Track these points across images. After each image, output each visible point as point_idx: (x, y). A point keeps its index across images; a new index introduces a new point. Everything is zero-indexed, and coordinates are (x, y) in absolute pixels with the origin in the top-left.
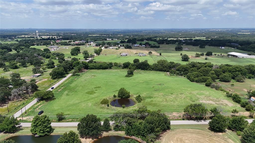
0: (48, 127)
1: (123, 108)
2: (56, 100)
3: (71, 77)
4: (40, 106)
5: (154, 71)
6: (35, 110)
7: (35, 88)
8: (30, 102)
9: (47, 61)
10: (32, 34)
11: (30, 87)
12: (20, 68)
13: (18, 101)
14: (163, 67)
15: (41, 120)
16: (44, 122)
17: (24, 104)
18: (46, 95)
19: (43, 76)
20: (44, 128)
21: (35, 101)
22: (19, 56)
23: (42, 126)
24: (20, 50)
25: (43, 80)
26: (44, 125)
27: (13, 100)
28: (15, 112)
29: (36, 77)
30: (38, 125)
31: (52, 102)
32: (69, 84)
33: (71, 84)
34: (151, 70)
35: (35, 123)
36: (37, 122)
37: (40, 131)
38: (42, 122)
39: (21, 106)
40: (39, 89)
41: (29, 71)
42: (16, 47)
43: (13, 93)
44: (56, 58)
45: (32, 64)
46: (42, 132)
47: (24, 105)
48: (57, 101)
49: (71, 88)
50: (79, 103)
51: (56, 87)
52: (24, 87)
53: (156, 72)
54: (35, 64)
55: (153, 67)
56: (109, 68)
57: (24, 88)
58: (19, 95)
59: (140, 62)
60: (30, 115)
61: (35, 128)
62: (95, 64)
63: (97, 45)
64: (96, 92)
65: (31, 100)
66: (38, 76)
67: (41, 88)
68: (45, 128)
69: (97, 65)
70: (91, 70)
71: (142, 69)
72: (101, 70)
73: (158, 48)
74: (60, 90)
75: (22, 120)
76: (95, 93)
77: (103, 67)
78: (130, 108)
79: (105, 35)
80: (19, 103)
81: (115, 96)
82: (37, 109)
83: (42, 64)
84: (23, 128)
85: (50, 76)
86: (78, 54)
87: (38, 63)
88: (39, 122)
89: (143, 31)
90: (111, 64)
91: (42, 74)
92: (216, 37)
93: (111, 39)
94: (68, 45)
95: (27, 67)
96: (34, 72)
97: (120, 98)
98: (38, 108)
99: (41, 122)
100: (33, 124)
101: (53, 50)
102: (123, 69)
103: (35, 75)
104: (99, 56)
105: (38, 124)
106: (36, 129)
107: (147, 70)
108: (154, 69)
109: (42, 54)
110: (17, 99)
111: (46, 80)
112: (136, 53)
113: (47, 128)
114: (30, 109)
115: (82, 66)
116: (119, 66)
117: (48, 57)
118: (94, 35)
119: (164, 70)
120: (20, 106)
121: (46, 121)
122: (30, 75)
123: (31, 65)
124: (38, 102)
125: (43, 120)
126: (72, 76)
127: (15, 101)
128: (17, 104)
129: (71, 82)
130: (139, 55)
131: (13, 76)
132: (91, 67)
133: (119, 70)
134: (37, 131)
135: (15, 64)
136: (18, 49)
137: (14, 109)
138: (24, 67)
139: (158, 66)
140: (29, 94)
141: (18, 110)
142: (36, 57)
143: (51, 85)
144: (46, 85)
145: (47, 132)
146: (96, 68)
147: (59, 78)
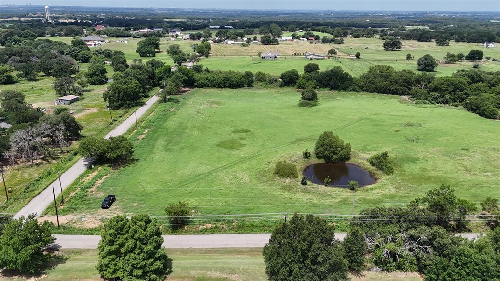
0: (157, 255)
1: (352, 189)
2: (139, 163)
3: (158, 105)
4: (100, 181)
5: (365, 93)
6: (87, 191)
7: (73, 130)
8: (67, 169)
9: (84, 68)
10: (35, 15)
11: (62, 126)
12: (20, 81)
13: (32, 166)
14: (391, 82)
15: (136, 232)
16: (144, 241)
17: (50, 174)
18: (112, 150)
19: (84, 101)
20: (144, 260)
21: (80, 165)
22: (15, 55)
23: (139, 254)
24: (14, 45)
25: (88, 112)
26: (146, 248)
27: (16, 163)
28: (28, 200)
29: (67, 103)
30: (123, 250)
31: (130, 168)
32: (161, 123)
33: (165, 121)
34: (358, 90)
35: (113, 245)
36: (120, 241)
37: (132, 271)
38: (139, 239)
39: (44, 180)
40: (82, 133)
41: (45, 90)
42: (4, 38)
43: (14, 143)
44: (106, 62)
45: (48, 75)
46: (140, 272)
47: (51, 178)
48: (143, 166)
49: (170, 131)
50: (210, 173)
51: (130, 129)
52: (43, 126)
53: (371, 95)
54: (57, 75)
55: (362, 83)
56: (246, 85)
57: (46, 129)
58: (34, 148)
59: (320, 71)
60: (76, 209)
61: (113, 260)
62: (208, 75)
63: (194, 37)
64: (243, 142)
65: (69, 164)
66: (72, 101)
67: (87, 132)
68: (148, 259)
69: (216, 77)
70: (203, 90)
71: (333, 88)
72: (228, 90)
73: (339, 44)
74: (142, 136)
75: (56, 225)
76: (242, 145)
77: (233, 81)
78: (373, 191)
79: (200, 19)
80: (35, 173)
81: (306, 155)
82: (92, 189)
83: (74, 73)
84: (66, 256)
85: (105, 100)
86: (156, 54)
87: (66, 72)
88: (127, 239)
89: (279, 14)
90: (249, 75)
91: (79, 97)
92: (452, 26)
93: (219, 27)
94: (124, 36)
95: (36, 80)
96: (59, 91)
97: (322, 161)
98: (95, 187)
99: (136, 240)
100: (107, 248)
101: (93, 46)
102: (281, 87)
103: (64, 98)
104: (208, 59)
105: (122, 245)
106: (115, 265)
107: (345, 89)
108: (365, 88)
109: (70, 52)
110: (28, 161)
111: (95, 110)
112: (295, 54)
113: (156, 260)
114: (70, 189)
115: (182, 77)
116: (270, 81)
117: (86, 60)
118: (174, 20)
119: (393, 90)
120: (39, 180)
121: (151, 236)
122: (48, 98)
123: (45, 76)
124: (90, 168)
125: (141, 233)
126: (160, 102)
127: (21, 165)
128: (30, 175)
129: (164, 117)
130: (308, 57)
131: (6, 99)
132: (202, 81)
133: (273, 91)
134: (121, 270)
135: (7, 71)
136: (9, 42)
137: (23, 189)
138: (31, 80)
139: (376, 81)
140: (59, 147)
141: (36, 192)
142: (56, 57)
143: (112, 123)
144: (100, 124)
145: (155, 272)
146: (214, 86)
147: (130, 106)
